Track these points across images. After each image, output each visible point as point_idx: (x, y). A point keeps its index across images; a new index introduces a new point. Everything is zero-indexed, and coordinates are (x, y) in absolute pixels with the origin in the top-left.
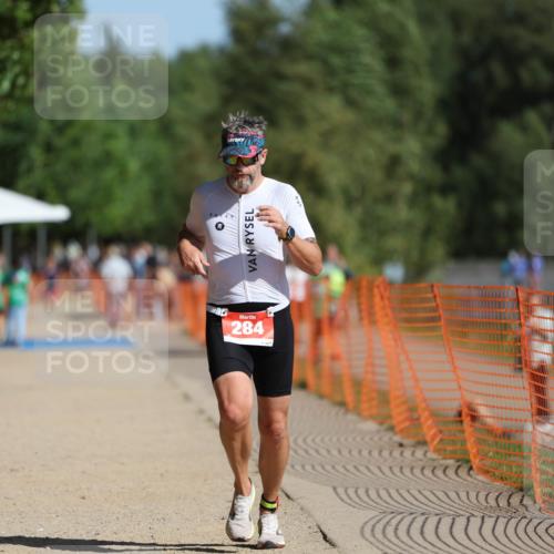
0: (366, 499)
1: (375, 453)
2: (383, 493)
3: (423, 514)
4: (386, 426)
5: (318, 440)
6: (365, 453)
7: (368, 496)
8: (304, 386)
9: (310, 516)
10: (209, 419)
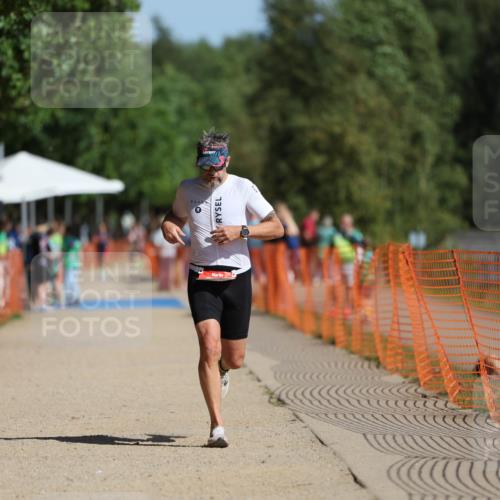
0: (393, 444)
1: (401, 403)
2: (408, 439)
3: (444, 458)
4: (410, 379)
5: (349, 391)
6: (392, 403)
7: (396, 442)
8: (333, 342)
9: (342, 460)
10: (251, 373)
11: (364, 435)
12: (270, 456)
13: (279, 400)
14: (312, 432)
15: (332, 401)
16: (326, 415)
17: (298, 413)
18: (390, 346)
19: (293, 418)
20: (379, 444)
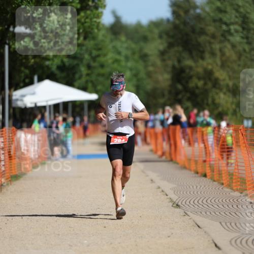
0: (235, 227)
1: (240, 206)
2: (243, 225)
4: (244, 194)
6: (235, 206)
7: (237, 226)
8: (205, 176)
9: (209, 235)
10: (163, 191)
11: (220, 223)
12: (172, 234)
13: (177, 205)
14: (194, 221)
15: (204, 205)
16: (201, 213)
17: (186, 212)
18: (234, 178)
19: (184, 214)
20: (228, 227)
